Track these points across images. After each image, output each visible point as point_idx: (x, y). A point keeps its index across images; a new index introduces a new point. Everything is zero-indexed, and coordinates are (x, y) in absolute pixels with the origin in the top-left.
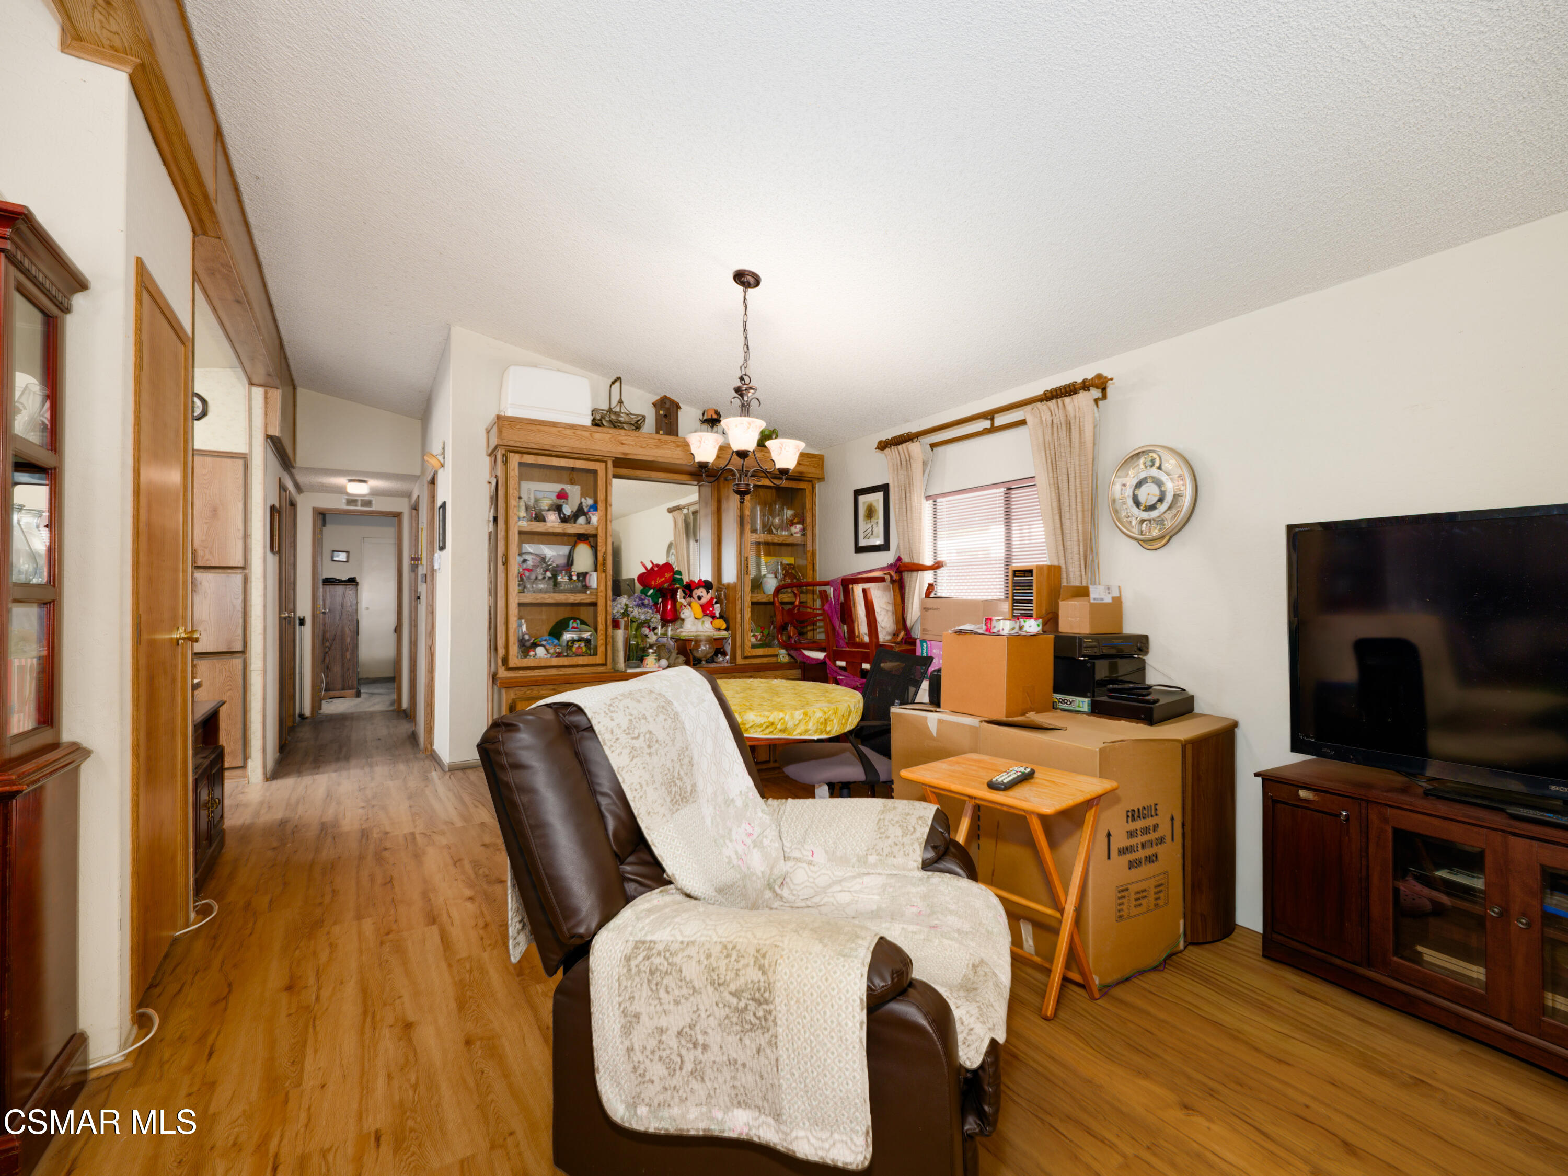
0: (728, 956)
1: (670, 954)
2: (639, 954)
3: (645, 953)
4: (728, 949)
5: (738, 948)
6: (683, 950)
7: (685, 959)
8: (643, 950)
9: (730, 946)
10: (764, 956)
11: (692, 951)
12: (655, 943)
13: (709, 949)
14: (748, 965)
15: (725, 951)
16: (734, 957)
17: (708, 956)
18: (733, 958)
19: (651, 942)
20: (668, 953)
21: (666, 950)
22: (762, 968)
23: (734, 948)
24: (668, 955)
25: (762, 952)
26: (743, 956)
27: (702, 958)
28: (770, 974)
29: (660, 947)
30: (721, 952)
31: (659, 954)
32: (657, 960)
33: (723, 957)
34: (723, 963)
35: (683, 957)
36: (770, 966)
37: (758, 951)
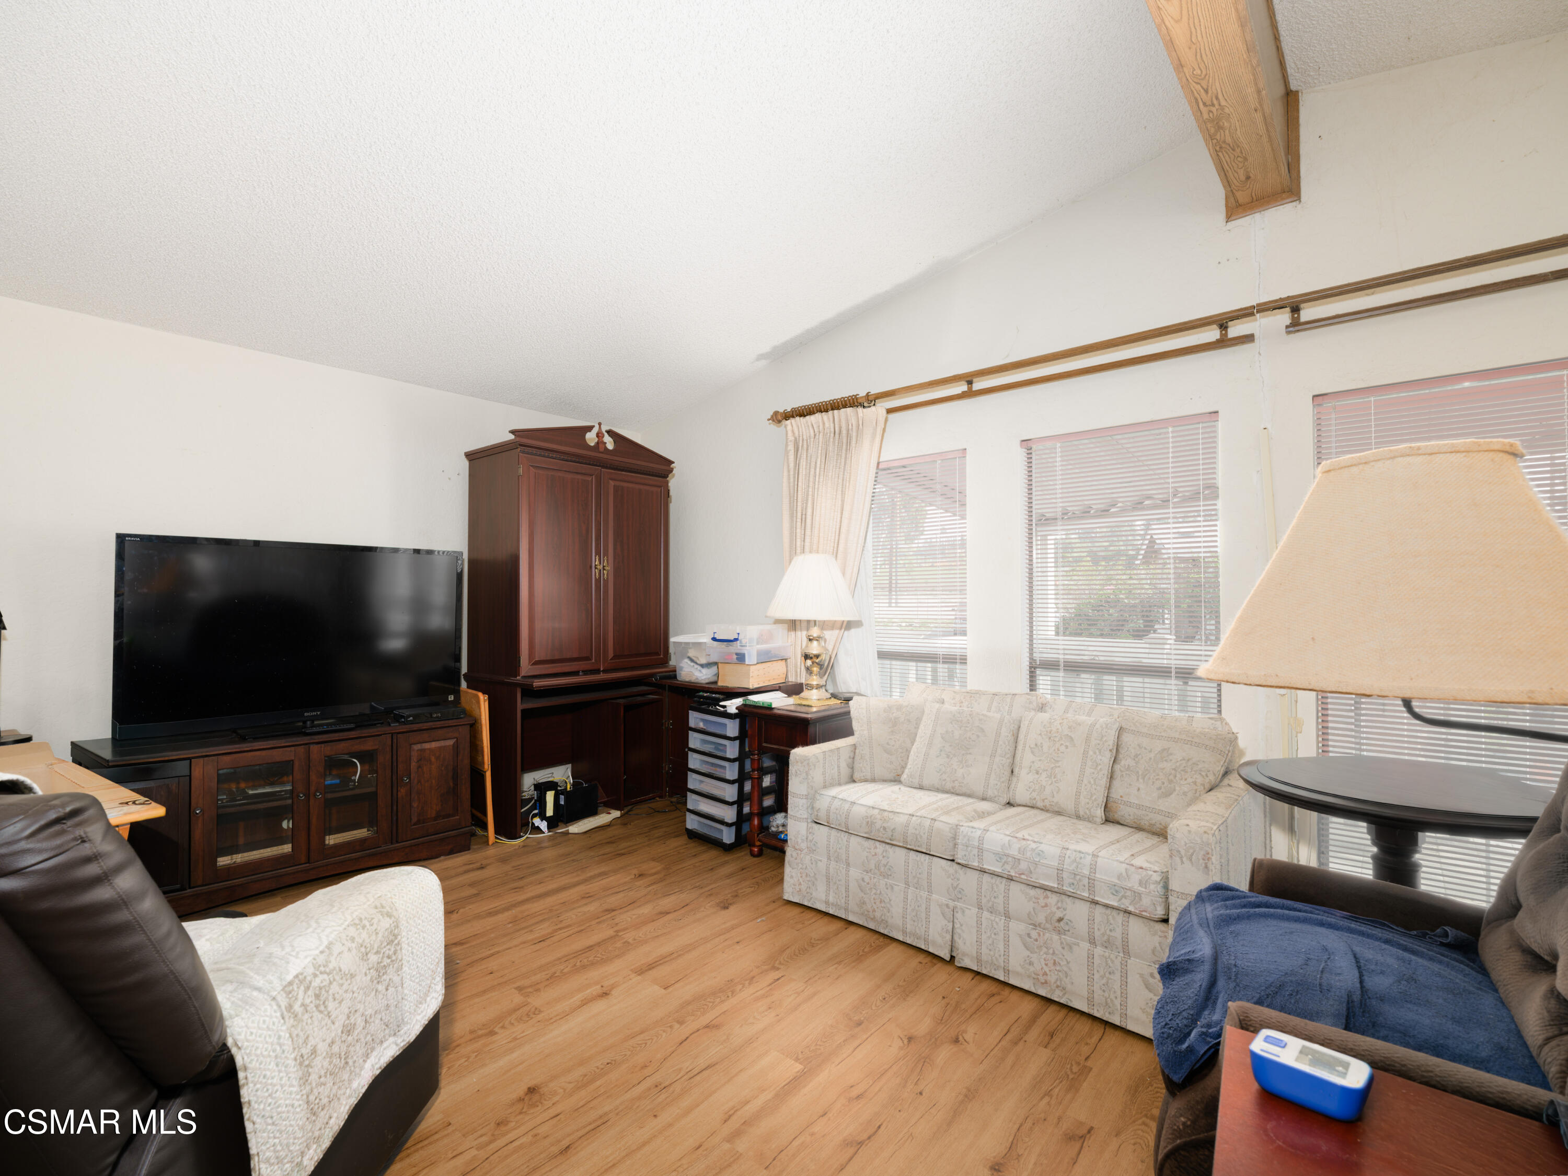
0: (364, 927)
1: (324, 966)
2: (297, 994)
3: (302, 988)
4: (359, 923)
5: (363, 918)
6: (331, 954)
7: (338, 959)
8: (298, 988)
9: (357, 922)
10: (383, 907)
11: (337, 948)
12: (302, 974)
13: (347, 936)
14: (379, 921)
15: (359, 927)
16: (367, 924)
17: (353, 939)
18: (368, 926)
19: (297, 976)
20: (320, 970)
21: (316, 967)
22: (389, 915)
23: (361, 919)
24: (322, 969)
25: (379, 905)
26: (372, 919)
27: (349, 944)
28: (395, 913)
29: (311, 970)
30: (357, 929)
31: (315, 976)
32: (316, 983)
33: (362, 931)
34: (364, 935)
35: (336, 960)
36: (391, 909)
37: (376, 907)
